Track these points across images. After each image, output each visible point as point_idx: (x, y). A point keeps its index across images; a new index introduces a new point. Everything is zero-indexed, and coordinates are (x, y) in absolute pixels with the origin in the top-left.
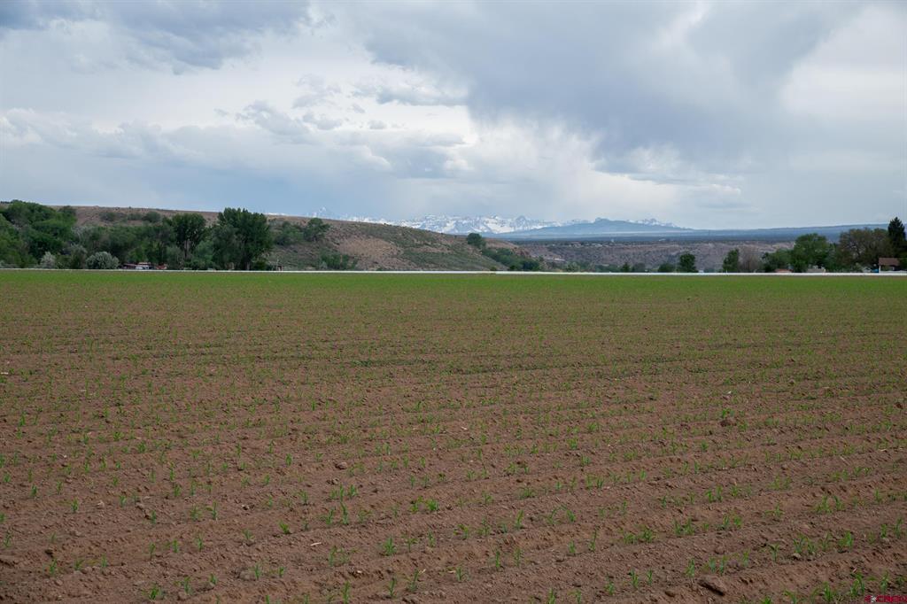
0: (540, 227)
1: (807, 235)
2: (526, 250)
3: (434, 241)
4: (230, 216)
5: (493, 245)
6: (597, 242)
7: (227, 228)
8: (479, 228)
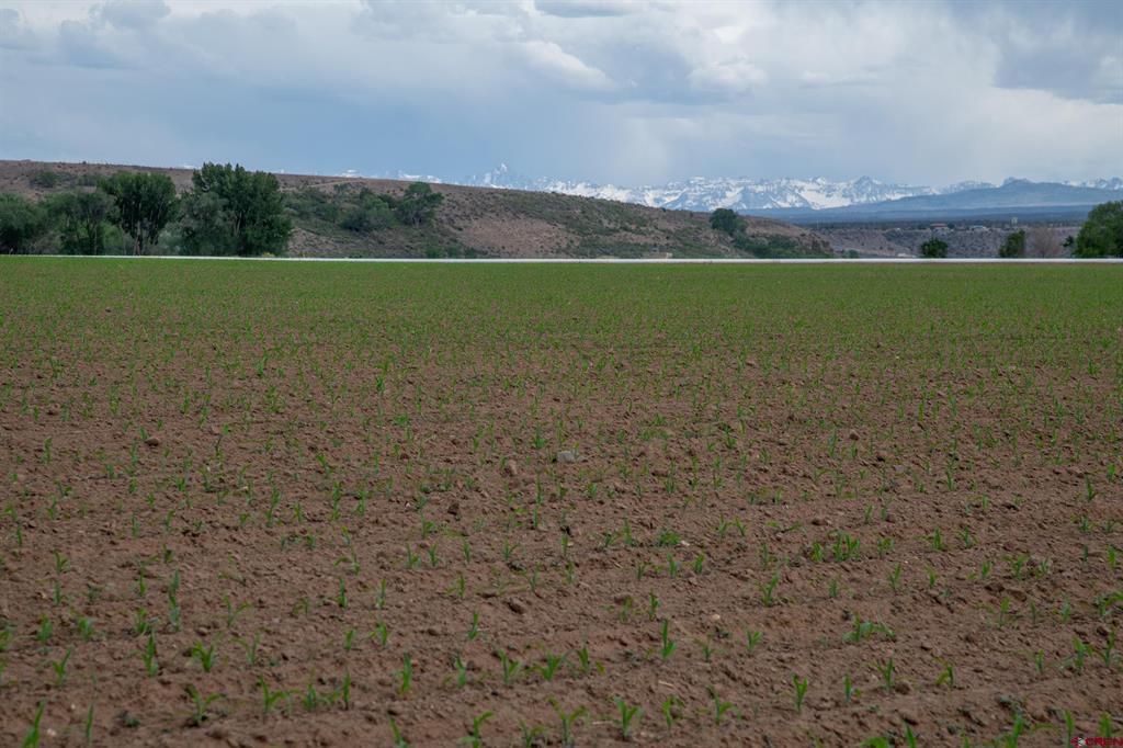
0: (898, 197)
1: (1109, 204)
2: (825, 238)
3: (643, 222)
4: (211, 177)
5: (762, 230)
6: (979, 222)
7: (207, 200)
8: (785, 201)
